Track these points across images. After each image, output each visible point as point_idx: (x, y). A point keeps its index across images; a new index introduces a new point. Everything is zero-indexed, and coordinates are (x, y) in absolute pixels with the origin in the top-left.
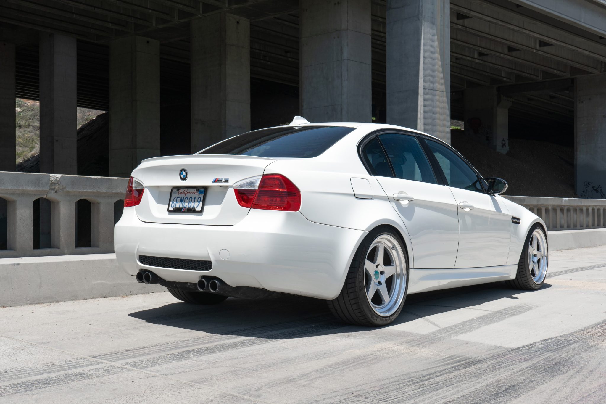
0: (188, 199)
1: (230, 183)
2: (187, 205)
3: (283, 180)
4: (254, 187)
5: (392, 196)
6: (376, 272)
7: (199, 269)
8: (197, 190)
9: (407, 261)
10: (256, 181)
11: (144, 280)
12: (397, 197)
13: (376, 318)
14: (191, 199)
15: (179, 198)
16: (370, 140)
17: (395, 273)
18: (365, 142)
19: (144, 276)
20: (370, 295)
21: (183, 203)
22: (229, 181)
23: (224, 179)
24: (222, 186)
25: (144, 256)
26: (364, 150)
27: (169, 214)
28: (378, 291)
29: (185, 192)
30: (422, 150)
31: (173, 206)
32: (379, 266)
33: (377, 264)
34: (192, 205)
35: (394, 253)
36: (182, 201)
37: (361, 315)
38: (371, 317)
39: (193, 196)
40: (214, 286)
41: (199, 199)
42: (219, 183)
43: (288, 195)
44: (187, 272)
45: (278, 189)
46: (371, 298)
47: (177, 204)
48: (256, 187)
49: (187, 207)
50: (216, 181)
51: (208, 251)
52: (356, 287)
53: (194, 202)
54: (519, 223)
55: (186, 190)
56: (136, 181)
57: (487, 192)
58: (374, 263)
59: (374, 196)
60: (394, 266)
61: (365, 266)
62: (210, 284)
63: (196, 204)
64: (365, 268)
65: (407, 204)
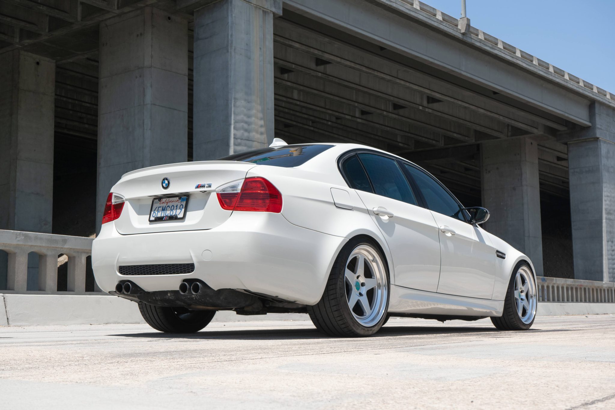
0: (169, 208)
1: (213, 188)
2: (169, 213)
3: (265, 182)
4: (236, 190)
5: (372, 209)
6: (357, 283)
7: (181, 273)
8: (179, 198)
9: (388, 275)
10: (239, 184)
11: (124, 290)
12: (377, 211)
13: (358, 327)
14: (173, 207)
15: (161, 207)
16: (349, 156)
17: (376, 286)
18: (344, 157)
19: (123, 287)
20: (351, 304)
21: (165, 212)
22: (212, 186)
23: (207, 184)
24: (205, 191)
25: (124, 267)
26: (343, 164)
27: (150, 224)
28: (359, 302)
29: (167, 201)
30: (402, 174)
31: (154, 216)
32: (359, 278)
33: (357, 275)
34: (173, 213)
35: (374, 266)
36: (163, 210)
37: (342, 323)
38: (353, 325)
39: (175, 204)
40: (196, 289)
41: (182, 206)
42: (201, 188)
43: (270, 197)
44: (169, 276)
45: (259, 192)
46: (352, 308)
47: (159, 213)
48: (239, 190)
49: (169, 215)
50: (198, 187)
51: (190, 253)
52: (337, 294)
53: (176, 209)
54: (504, 258)
55: (168, 199)
56: (116, 196)
57: (470, 222)
58: (355, 273)
59: (354, 207)
60: (374, 278)
61: (346, 275)
62: (192, 287)
63: (178, 211)
64: (346, 276)
65: (388, 220)
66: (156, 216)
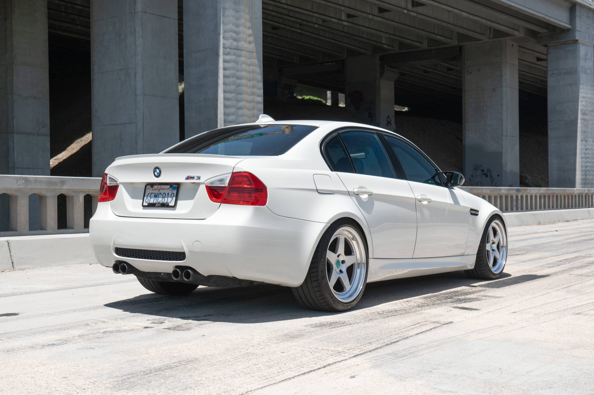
0: (161, 195)
1: (202, 180)
2: (161, 200)
3: (251, 177)
4: (224, 184)
5: (353, 191)
6: (338, 262)
7: (174, 260)
8: (170, 187)
9: (367, 251)
10: (226, 178)
11: (120, 270)
12: (357, 192)
13: (338, 304)
14: (164, 194)
15: (153, 193)
16: (332, 138)
17: (355, 262)
18: (327, 140)
19: (120, 267)
20: (332, 283)
23: (196, 176)
24: (194, 183)
25: (120, 248)
26: (326, 148)
27: (143, 209)
28: (340, 279)
29: (159, 188)
30: (381, 147)
31: (147, 201)
32: (340, 257)
33: (338, 254)
34: (165, 200)
35: (354, 244)
36: (156, 196)
37: (323, 302)
38: (333, 303)
39: (167, 192)
40: (188, 275)
41: (173, 195)
42: (191, 180)
43: (256, 191)
44: (162, 262)
45: (246, 186)
46: (333, 286)
47: (151, 199)
48: (226, 184)
49: (161, 202)
50: (188, 178)
51: (182, 243)
52: (319, 276)
53: (168, 197)
54: (477, 215)
55: (160, 186)
56: (110, 178)
57: (446, 185)
58: (336, 253)
59: (335, 190)
60: (354, 255)
61: (327, 256)
62: (183, 274)
63: (170, 199)
64: (327, 258)
65: (366, 198)
66: (149, 202)
